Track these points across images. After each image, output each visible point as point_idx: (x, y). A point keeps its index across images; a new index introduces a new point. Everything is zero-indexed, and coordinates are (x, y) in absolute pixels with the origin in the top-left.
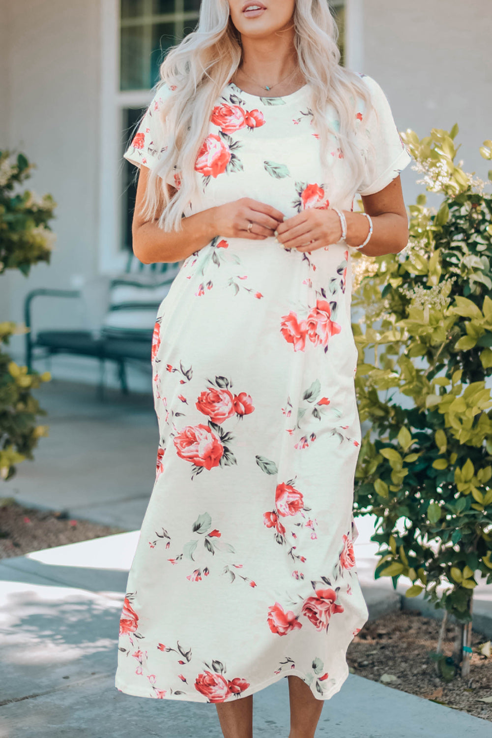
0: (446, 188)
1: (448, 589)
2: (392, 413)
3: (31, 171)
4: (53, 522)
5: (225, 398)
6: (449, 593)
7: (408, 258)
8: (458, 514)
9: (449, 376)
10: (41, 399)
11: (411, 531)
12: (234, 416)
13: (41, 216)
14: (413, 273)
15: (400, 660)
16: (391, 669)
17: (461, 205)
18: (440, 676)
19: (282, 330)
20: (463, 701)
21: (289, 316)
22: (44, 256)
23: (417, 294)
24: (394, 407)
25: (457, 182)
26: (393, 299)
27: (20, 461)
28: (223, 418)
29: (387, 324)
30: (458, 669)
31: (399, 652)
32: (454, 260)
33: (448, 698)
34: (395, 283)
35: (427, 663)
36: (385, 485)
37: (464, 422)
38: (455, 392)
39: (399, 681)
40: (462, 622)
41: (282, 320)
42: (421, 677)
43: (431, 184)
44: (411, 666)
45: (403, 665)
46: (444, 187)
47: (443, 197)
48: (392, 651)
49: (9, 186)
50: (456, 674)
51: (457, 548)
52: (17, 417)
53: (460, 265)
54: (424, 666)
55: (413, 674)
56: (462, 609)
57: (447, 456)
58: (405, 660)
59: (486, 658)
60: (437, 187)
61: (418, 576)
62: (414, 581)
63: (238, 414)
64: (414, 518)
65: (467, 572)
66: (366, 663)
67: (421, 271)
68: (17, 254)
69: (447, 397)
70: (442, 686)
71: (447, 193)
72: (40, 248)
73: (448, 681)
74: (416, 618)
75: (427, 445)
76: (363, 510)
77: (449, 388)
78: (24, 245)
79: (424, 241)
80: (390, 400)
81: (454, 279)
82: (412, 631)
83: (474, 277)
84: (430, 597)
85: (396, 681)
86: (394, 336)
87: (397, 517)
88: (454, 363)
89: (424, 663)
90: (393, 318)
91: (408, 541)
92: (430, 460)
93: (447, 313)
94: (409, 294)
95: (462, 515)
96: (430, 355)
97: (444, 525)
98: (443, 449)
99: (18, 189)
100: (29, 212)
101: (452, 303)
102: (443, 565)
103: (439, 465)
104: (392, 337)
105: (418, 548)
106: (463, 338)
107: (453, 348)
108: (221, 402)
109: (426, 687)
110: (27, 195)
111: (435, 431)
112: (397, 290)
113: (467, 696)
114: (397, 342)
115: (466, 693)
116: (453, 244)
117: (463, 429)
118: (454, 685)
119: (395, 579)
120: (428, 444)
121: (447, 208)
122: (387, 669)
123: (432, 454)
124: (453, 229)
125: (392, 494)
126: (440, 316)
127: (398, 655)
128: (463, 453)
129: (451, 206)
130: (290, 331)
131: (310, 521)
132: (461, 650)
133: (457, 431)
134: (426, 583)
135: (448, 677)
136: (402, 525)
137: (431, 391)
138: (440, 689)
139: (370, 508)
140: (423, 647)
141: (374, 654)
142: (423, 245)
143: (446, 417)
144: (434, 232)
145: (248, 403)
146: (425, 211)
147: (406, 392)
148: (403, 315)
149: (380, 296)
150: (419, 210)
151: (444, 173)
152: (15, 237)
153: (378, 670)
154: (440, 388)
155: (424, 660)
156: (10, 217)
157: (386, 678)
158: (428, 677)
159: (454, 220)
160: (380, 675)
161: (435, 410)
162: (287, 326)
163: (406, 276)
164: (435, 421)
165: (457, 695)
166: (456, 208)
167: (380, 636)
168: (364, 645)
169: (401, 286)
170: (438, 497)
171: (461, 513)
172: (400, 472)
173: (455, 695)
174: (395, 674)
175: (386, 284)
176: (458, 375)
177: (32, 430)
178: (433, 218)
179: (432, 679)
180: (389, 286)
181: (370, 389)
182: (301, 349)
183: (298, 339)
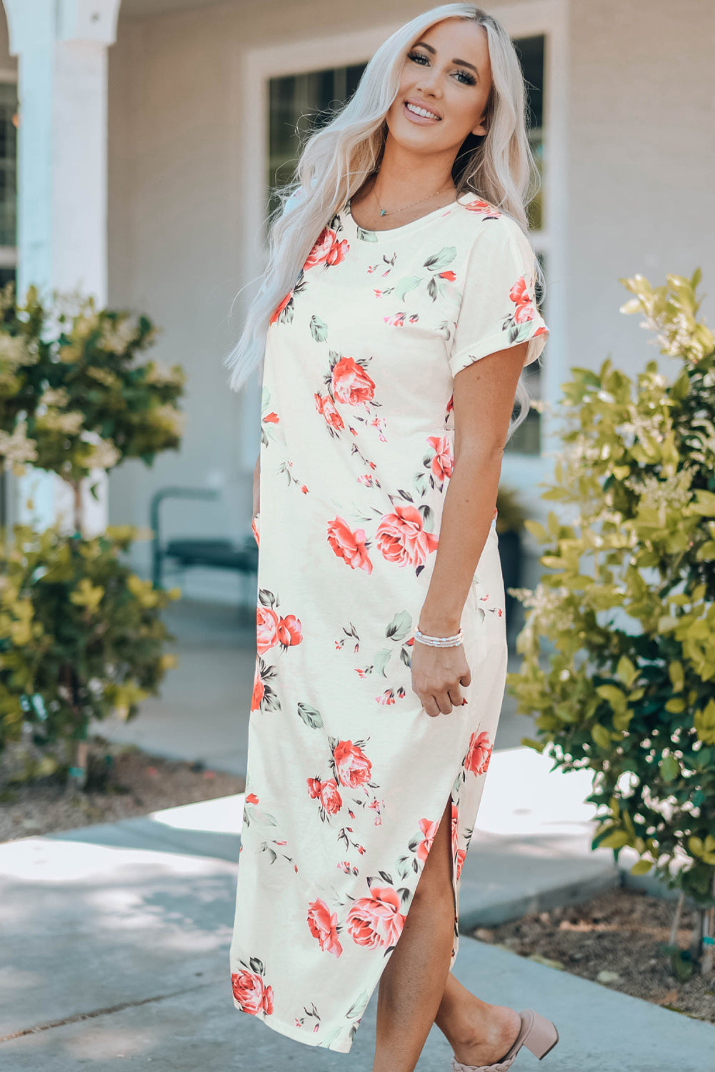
0: (685, 351)
1: (685, 865)
2: (615, 640)
3: (155, 336)
4: (185, 776)
5: (268, 620)
6: (686, 869)
7: (636, 440)
8: (700, 769)
9: (688, 593)
10: (169, 622)
11: (638, 790)
12: (278, 646)
13: (168, 393)
14: (643, 462)
15: (622, 953)
16: (610, 964)
17: (704, 372)
18: (673, 975)
19: (329, 538)
20: (704, 1007)
21: (336, 521)
22: (172, 443)
23: (648, 489)
24: (618, 632)
25: (700, 342)
26: (616, 494)
27: (142, 698)
28: (265, 647)
29: (609, 527)
30: (697, 966)
31: (621, 942)
32: (695, 444)
33: (685, 1003)
34: (621, 473)
35: (656, 956)
36: (605, 732)
37: (707, 652)
38: (695, 613)
39: (622, 981)
40: (704, 906)
41: (330, 527)
42: (649, 976)
43: (666, 344)
44: (637, 962)
45: (626, 959)
46: (683, 350)
47: (680, 363)
48: (612, 942)
49: (128, 355)
50: (694, 972)
51: (696, 812)
52: (140, 644)
53: (704, 451)
54: (653, 962)
55: (639, 971)
56: (702, 890)
57: (684, 695)
58: (629, 954)
60: (674, 349)
61: (648, 848)
62: (641, 854)
63: (282, 644)
64: (642, 774)
65: (710, 843)
66: (578, 956)
67: (652, 458)
68: (139, 441)
69: (686, 619)
70: (676, 987)
71: (686, 358)
72: (167, 432)
73: (684, 981)
74: (639, 899)
75: (658, 681)
76: (578, 763)
77: (687, 608)
78: (147, 429)
79: (657, 418)
80: (611, 623)
81: (696, 468)
82: (635, 916)
84: (662, 875)
85: (616, 981)
86: (619, 540)
87: (620, 772)
88: (694, 576)
89: (650, 957)
90: (617, 518)
91: (634, 803)
92: (664, 700)
93: (687, 512)
94: (638, 489)
95: (705, 771)
96: (663, 566)
97: (681, 784)
98: (678, 686)
99: (139, 359)
100: (153, 388)
101: (694, 499)
102: (679, 834)
103: (674, 707)
104: (616, 541)
105: (647, 813)
106: (707, 545)
107: (694, 556)
108: (263, 625)
109: (656, 989)
110: (150, 366)
111: (668, 663)
112: (622, 483)
113: (708, 1000)
114: (621, 550)
115: (707, 997)
116: (695, 423)
117: (707, 661)
118: (691, 986)
119: (616, 852)
120: (660, 680)
121: (686, 378)
122: (605, 964)
123: (663, 693)
124: (693, 404)
125: (615, 744)
126: (678, 516)
127: (619, 946)
128: (705, 691)
129: (691, 374)
130: (338, 541)
131: (375, 801)
132: (701, 941)
133: (698, 664)
134: (657, 855)
135: (684, 976)
136: (627, 782)
137: (665, 612)
138: (674, 991)
139: (585, 761)
140: (650, 936)
141: (588, 946)
142: (656, 425)
143: (684, 645)
144: (670, 408)
145: (296, 631)
146: (658, 380)
147: (634, 613)
148: (629, 514)
149: (600, 490)
150: (650, 380)
151: (682, 332)
152: (135, 419)
153: (593, 966)
154: (676, 609)
155: (653, 953)
156: (129, 394)
157: (605, 976)
158: (658, 975)
159: (695, 393)
160: (597, 973)
161: (671, 638)
162: (335, 535)
163: (633, 464)
164: (670, 650)
165: (696, 999)
166: (698, 377)
167: (596, 921)
168: (575, 933)
169: (627, 478)
170: (674, 747)
171: (704, 768)
172: (623, 715)
173: (692, 1000)
174: (617, 971)
175: (608, 474)
176: (700, 591)
177: (158, 661)
178: (668, 391)
179: (663, 978)
180: (613, 478)
181: (588, 609)
182: (360, 566)
183: (354, 553)
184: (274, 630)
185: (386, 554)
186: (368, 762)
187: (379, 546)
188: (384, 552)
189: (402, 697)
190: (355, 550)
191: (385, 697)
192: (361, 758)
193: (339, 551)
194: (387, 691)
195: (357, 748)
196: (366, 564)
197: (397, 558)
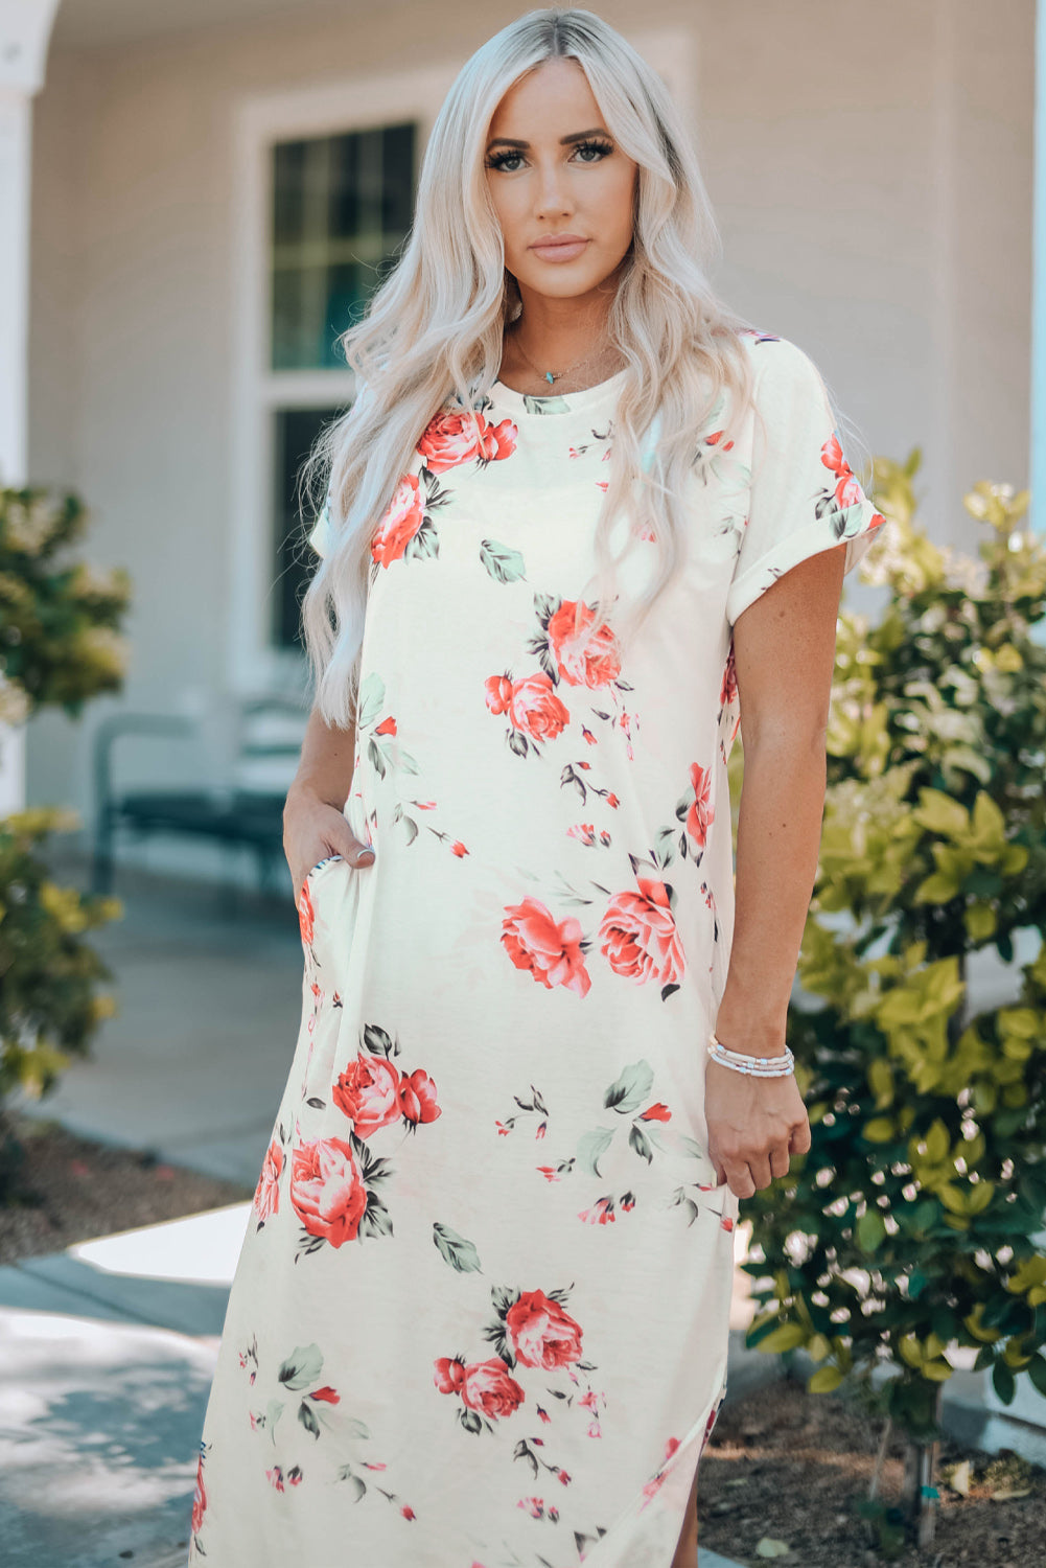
0: (896, 579)
1: (894, 1376)
5: (380, 1079)
6: (894, 1383)
9: (896, 950)
11: (819, 1253)
12: (398, 1123)
13: (106, 611)
14: (839, 752)
15: (791, 1503)
16: (774, 1524)
17: (924, 609)
18: (874, 1546)
19: (505, 936)
21: (523, 906)
22: (111, 686)
25: (919, 564)
28: (371, 1125)
30: (912, 1532)
31: (790, 1483)
32: (911, 722)
35: (846, 1511)
39: (793, 1554)
40: (922, 1439)
41: (508, 916)
42: (836, 1547)
44: (817, 1520)
45: (800, 1514)
46: (892, 577)
47: (887, 597)
48: (775, 1481)
50: (907, 1543)
53: (924, 734)
54: (841, 1519)
55: (820, 1538)
56: (920, 1418)
57: (892, 1113)
58: (804, 1504)
59: (961, 1497)
60: (878, 576)
62: (824, 1358)
63: (407, 1119)
65: (932, 1344)
66: (724, 1507)
67: (849, 744)
68: (61, 682)
69: (894, 994)
71: (896, 589)
73: (892, 1558)
78: (71, 665)
79: (853, 684)
81: (916, 763)
82: (810, 1429)
83: (953, 758)
84: (859, 1389)
85: (787, 1557)
87: (788, 1233)
88: (908, 924)
89: (841, 1511)
91: (812, 1273)
92: (860, 1120)
98: (886, 1099)
99: (63, 558)
100: (81, 604)
103: (877, 1131)
106: (932, 879)
107: (910, 898)
108: (371, 1087)
111: (866, 1057)
116: (911, 690)
117: (928, 1060)
119: (787, 1356)
120: (856, 1084)
122: (767, 1523)
124: (906, 658)
126: (885, 838)
127: (788, 1491)
130: (523, 941)
131: (590, 1394)
132: (919, 1493)
133: (913, 1064)
135: (892, 1549)
136: (800, 1243)
137: (862, 982)
141: (739, 1487)
142: (852, 695)
143: (890, 1036)
144: (873, 666)
145: (428, 1097)
146: (856, 621)
153: (750, 1527)
154: (880, 977)
155: (840, 1504)
158: (851, 1546)
159: (909, 641)
160: (753, 1540)
161: (870, 1024)
162: (518, 930)
164: (869, 1042)
166: (912, 616)
167: (749, 1441)
168: (719, 1462)
174: (784, 1538)
176: (918, 949)
178: (870, 638)
179: (860, 1551)
182: (565, 982)
183: (555, 961)
184: (392, 1096)
185: (616, 962)
186: (575, 1326)
187: (605, 950)
188: (613, 960)
189: (628, 1210)
190: (560, 954)
191: (599, 1211)
192: (564, 1320)
193: (523, 959)
194: (600, 1200)
195: (554, 1302)
196: (576, 981)
197: (633, 970)
